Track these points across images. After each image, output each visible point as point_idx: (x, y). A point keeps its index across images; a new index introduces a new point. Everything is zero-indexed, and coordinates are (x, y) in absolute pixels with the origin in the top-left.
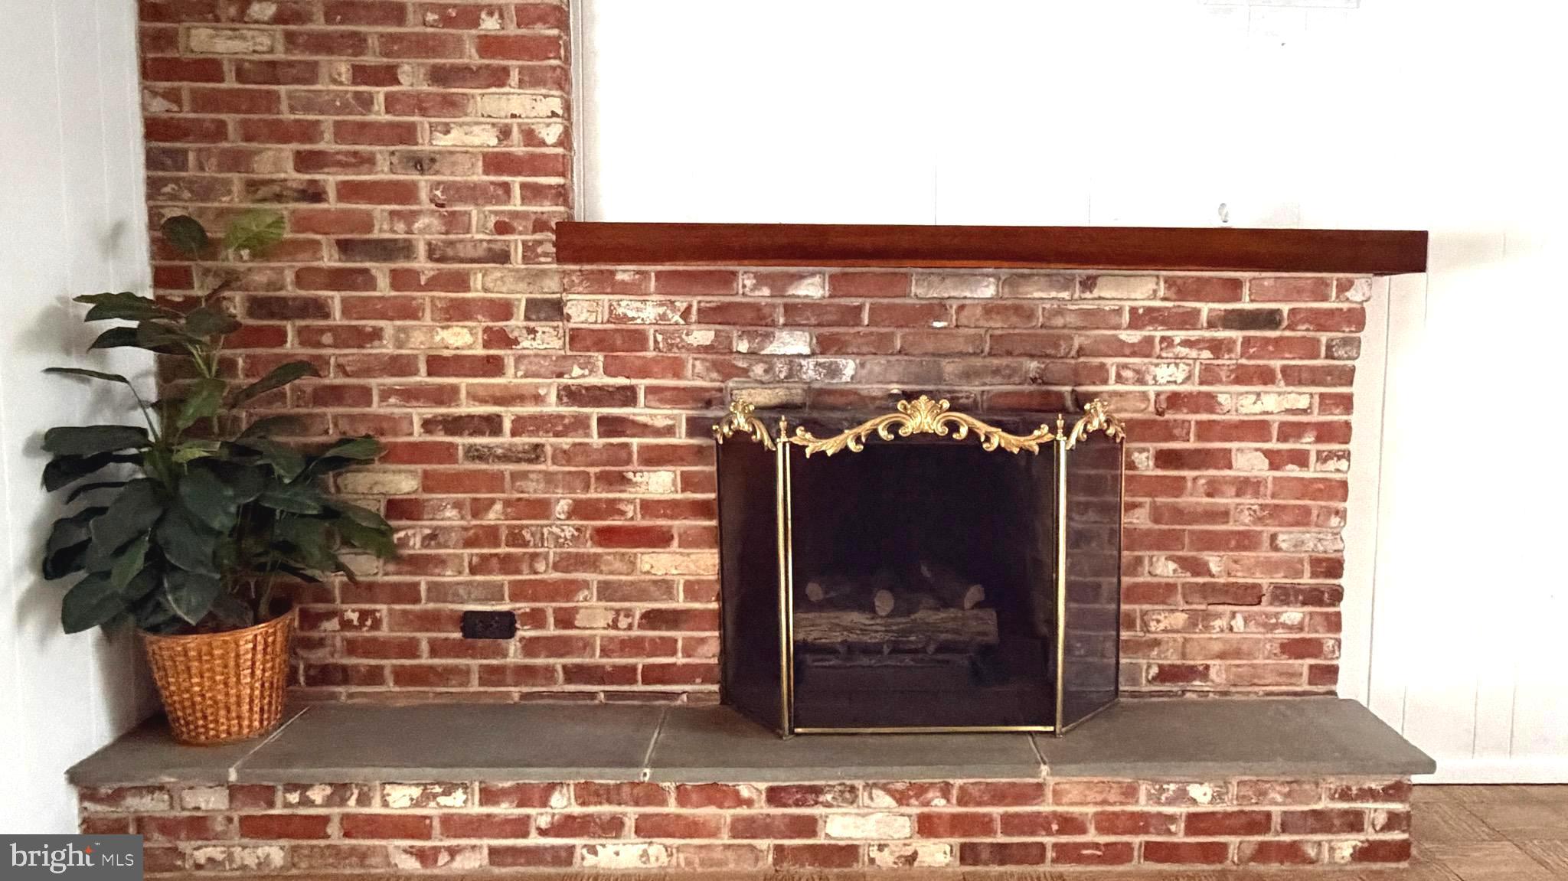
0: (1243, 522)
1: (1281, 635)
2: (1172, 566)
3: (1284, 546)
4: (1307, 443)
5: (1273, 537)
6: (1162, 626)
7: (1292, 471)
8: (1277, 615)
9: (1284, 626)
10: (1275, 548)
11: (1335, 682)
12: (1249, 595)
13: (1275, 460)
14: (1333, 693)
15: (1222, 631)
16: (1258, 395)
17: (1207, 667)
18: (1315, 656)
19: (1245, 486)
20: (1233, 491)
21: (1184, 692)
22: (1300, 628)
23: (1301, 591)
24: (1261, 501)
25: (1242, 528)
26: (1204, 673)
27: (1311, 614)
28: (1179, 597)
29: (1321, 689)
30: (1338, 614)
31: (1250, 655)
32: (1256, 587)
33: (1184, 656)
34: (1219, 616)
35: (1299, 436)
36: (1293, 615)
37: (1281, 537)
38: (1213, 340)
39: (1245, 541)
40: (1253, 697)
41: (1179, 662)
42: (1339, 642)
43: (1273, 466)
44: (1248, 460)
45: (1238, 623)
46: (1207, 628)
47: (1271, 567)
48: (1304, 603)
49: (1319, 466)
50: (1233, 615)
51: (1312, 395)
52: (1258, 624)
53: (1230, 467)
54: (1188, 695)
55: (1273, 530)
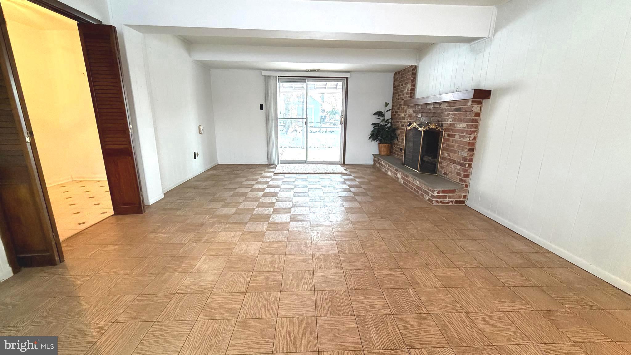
0: (455, 148)
1: (457, 171)
2: (447, 154)
3: (459, 153)
4: (465, 134)
5: (458, 152)
6: (444, 165)
7: (462, 139)
9: (457, 169)
10: (458, 154)
12: (454, 162)
13: (461, 137)
15: (450, 168)
16: (460, 124)
18: (460, 176)
19: (456, 141)
22: (459, 170)
23: (460, 163)
26: (448, 174)
27: (461, 168)
28: (447, 160)
29: (460, 183)
31: (453, 173)
32: (455, 160)
33: (446, 171)
34: (451, 165)
36: (458, 167)
37: (459, 152)
38: (455, 114)
39: (455, 152)
44: (457, 137)
45: (452, 167)
47: (457, 157)
48: (460, 166)
49: (466, 139)
51: (466, 124)
52: (454, 168)
53: (455, 138)
55: (459, 150)
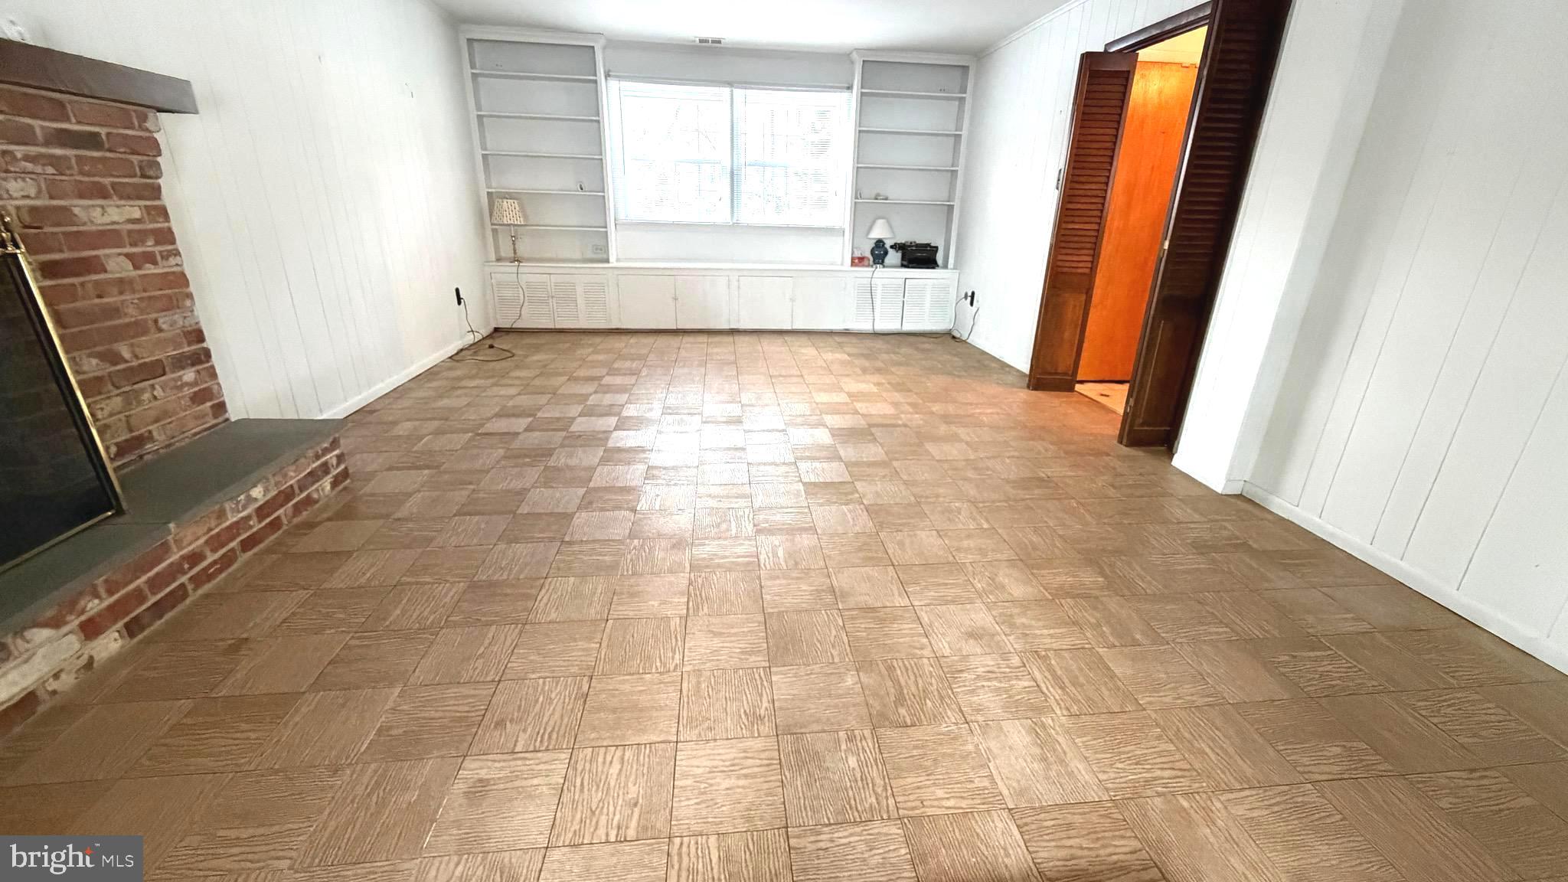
0: (132, 314)
1: (188, 391)
2: (94, 361)
3: (164, 327)
4: (150, 245)
5: (156, 321)
6: (106, 412)
7: (150, 269)
8: (180, 377)
9: (187, 384)
10: (160, 330)
11: (226, 411)
12: (155, 370)
13: (136, 261)
14: (227, 420)
15: (150, 401)
16: (102, 207)
17: (150, 432)
18: (211, 400)
19: (123, 284)
20: (115, 290)
21: (141, 457)
22: (196, 382)
23: (189, 357)
24: (137, 296)
25: (133, 319)
26: (150, 438)
27: (198, 371)
28: (110, 387)
29: (221, 419)
30: (213, 367)
31: (175, 413)
32: (159, 361)
33: (131, 431)
34: (143, 390)
35: (143, 242)
36: (188, 375)
37: (161, 321)
38: (52, 156)
39: (138, 329)
40: (187, 440)
41: (128, 436)
42: (219, 384)
43: (136, 267)
44: (116, 263)
45: (158, 392)
46: (140, 403)
47: (162, 344)
48: (193, 365)
49: (165, 263)
50: (153, 387)
51: (140, 207)
52: (171, 389)
53: (106, 271)
54: (146, 457)
55: (154, 316)
